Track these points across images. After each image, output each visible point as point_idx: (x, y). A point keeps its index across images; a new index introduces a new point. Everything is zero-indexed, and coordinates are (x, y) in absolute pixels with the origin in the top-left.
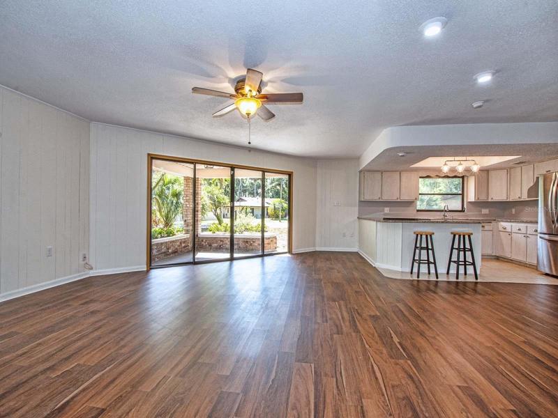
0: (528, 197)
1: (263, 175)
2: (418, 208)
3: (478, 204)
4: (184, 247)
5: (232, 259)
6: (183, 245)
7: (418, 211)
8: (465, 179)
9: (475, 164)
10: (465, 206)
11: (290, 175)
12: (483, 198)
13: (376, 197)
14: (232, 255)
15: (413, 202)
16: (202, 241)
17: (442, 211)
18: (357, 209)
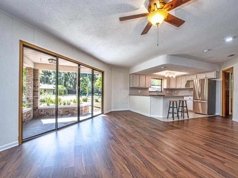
0: (185, 87)
1: (93, 72)
2: (150, 91)
3: (166, 90)
4: (29, 117)
5: (79, 121)
6: (28, 116)
7: (150, 92)
8: (163, 80)
9: (174, 75)
10: (162, 90)
11: (103, 73)
12: (169, 87)
13: (137, 86)
14: (79, 119)
15: (148, 88)
16: (42, 111)
17: (157, 92)
18: (128, 91)
